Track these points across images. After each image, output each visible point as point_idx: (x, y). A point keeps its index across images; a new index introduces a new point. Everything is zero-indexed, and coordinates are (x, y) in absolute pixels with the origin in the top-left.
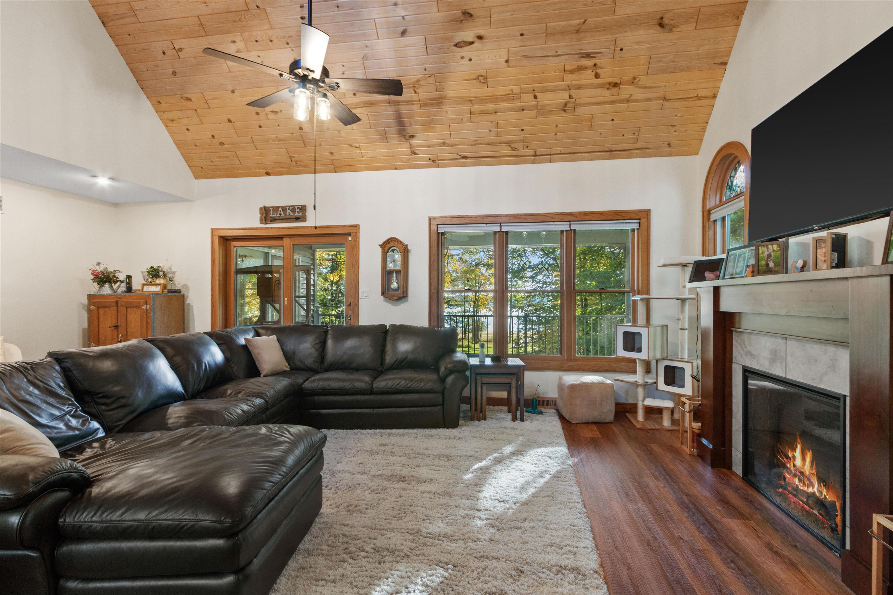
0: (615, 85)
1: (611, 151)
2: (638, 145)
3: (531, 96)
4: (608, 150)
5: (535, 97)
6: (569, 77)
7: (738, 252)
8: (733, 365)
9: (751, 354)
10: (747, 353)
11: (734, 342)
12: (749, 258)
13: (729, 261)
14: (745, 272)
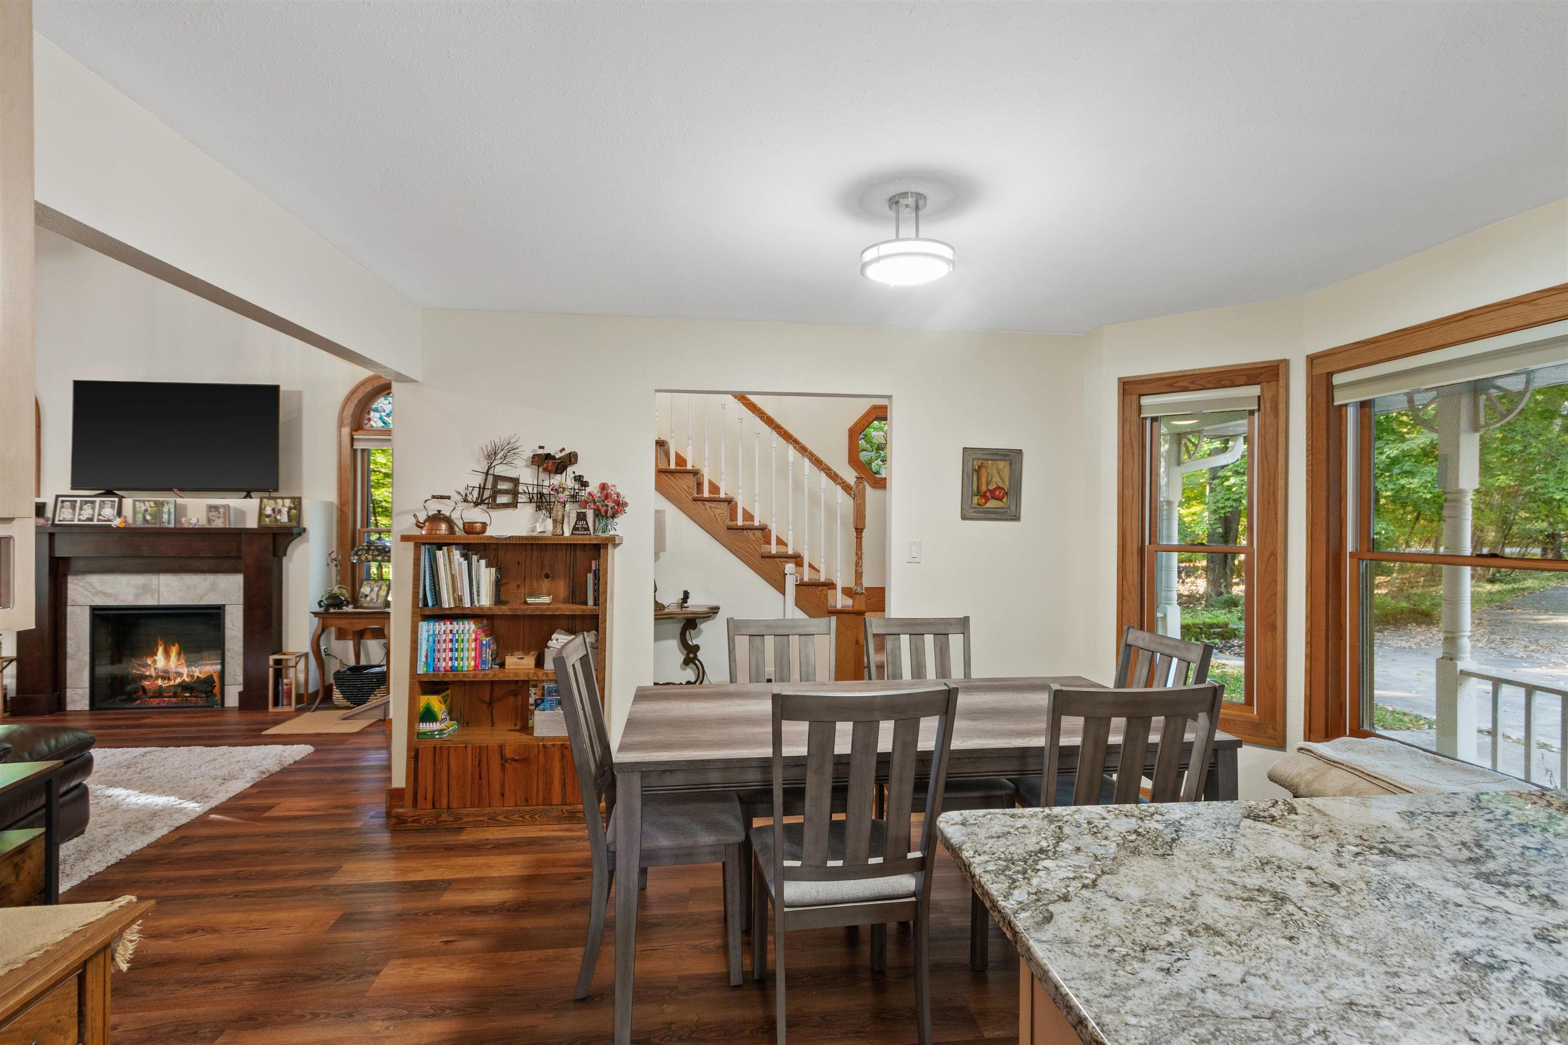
7: (79, 499)
8: (69, 609)
9: (104, 593)
10: (96, 594)
11: (70, 586)
12: (101, 508)
13: (62, 507)
14: (99, 520)
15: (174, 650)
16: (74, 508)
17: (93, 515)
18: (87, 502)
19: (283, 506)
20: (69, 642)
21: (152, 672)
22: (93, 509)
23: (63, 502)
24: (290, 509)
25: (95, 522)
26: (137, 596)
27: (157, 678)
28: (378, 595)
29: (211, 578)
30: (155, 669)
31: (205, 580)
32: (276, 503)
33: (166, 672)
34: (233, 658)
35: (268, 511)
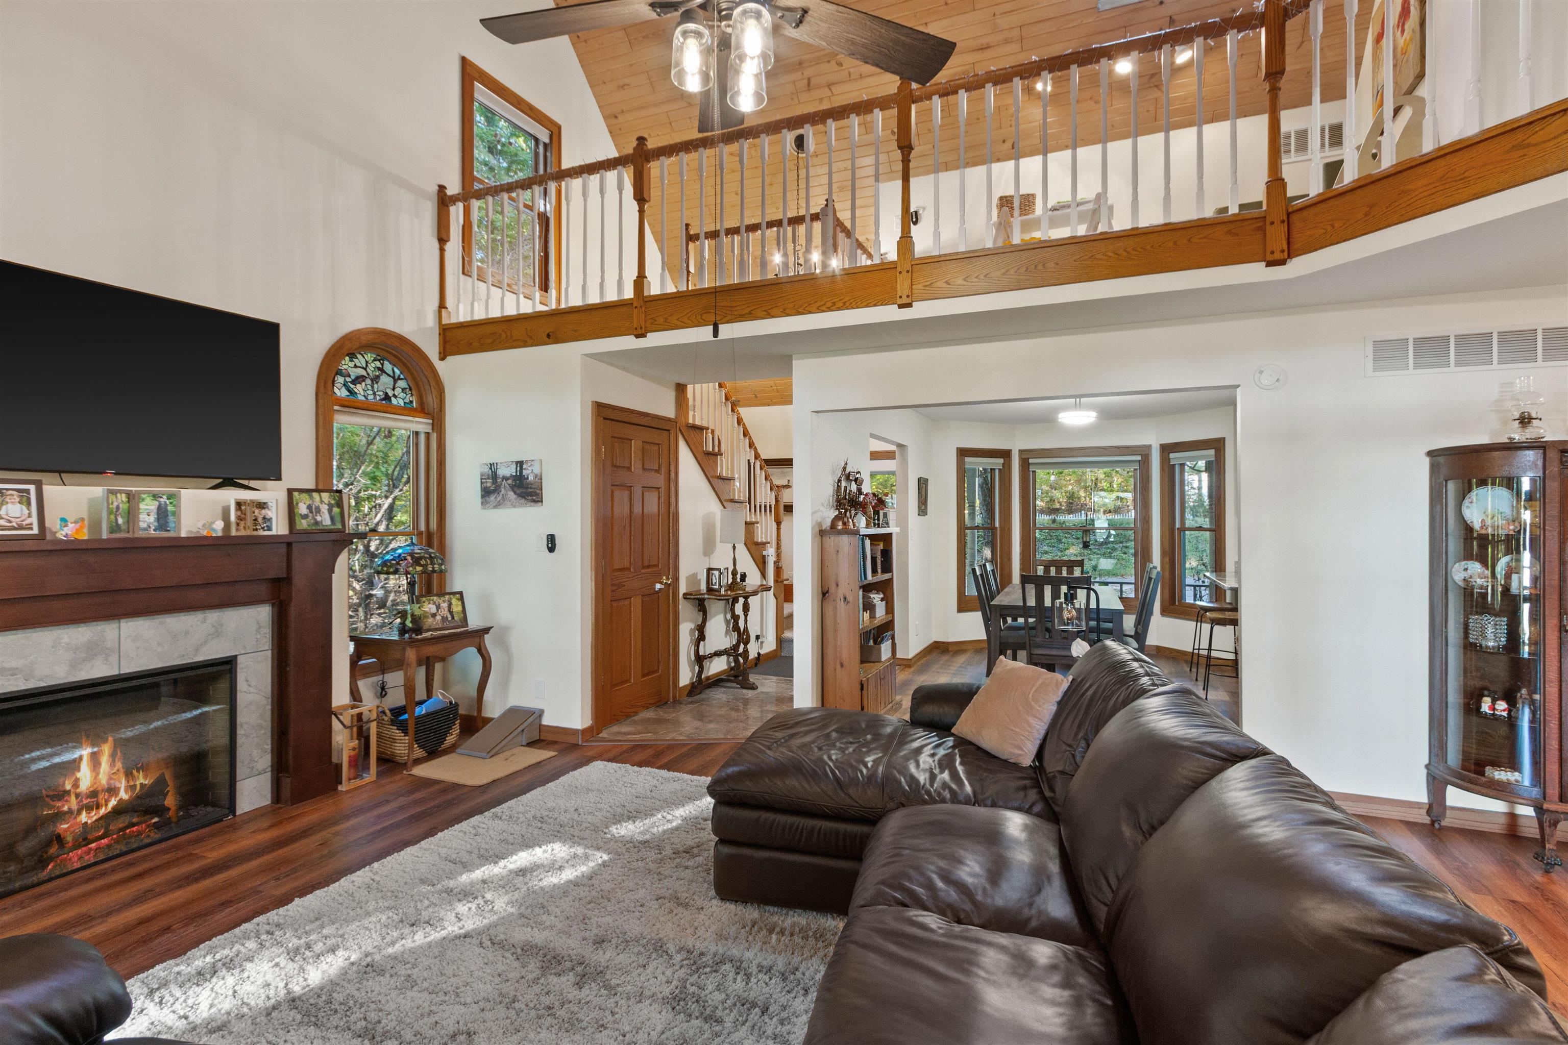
12: (2, 504)
19: (322, 502)
21: (73, 802)
24: (331, 507)
26: (74, 665)
27: (79, 812)
29: (213, 616)
30: (77, 796)
31: (204, 621)
32: (311, 497)
33: (94, 794)
34: (247, 736)
35: (302, 509)
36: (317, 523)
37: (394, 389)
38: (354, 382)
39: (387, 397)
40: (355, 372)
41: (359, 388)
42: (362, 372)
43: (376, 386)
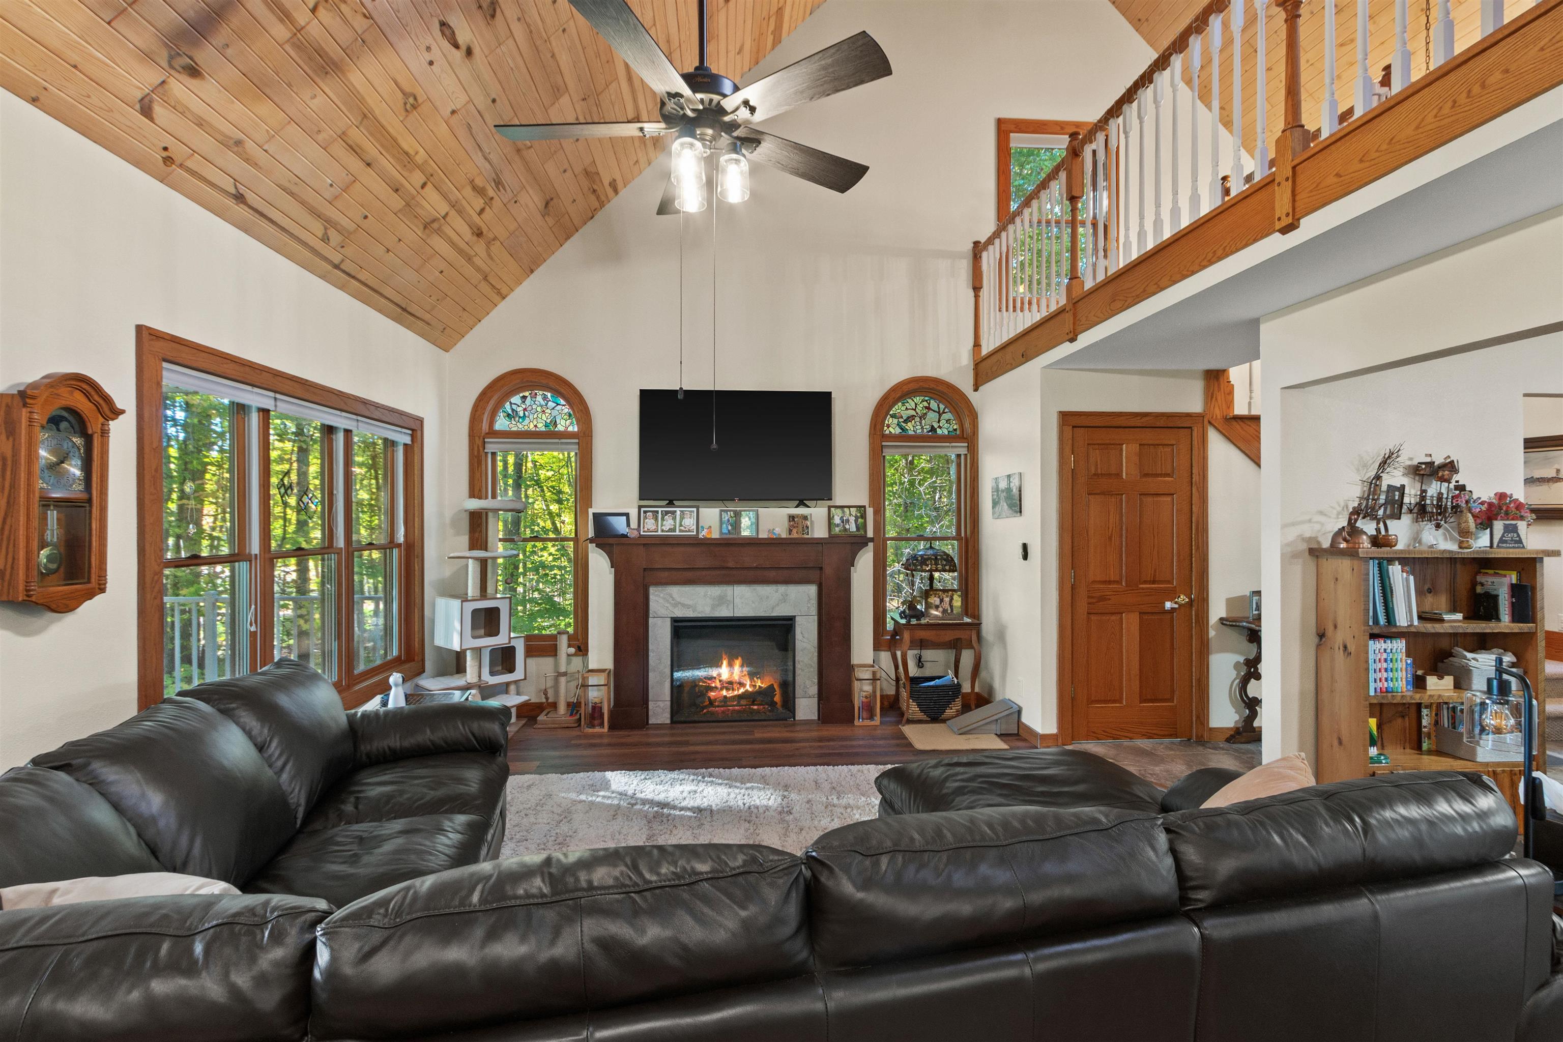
0: (479, 234)
1: (404, 310)
2: (427, 317)
3: (424, 179)
4: (404, 306)
5: (423, 186)
6: (468, 191)
7: (660, 510)
8: (651, 621)
9: (683, 605)
10: (676, 604)
11: (652, 597)
12: (682, 518)
13: (645, 518)
14: (681, 531)
15: (738, 663)
16: (656, 519)
17: (675, 526)
18: (667, 513)
19: (850, 515)
20: (651, 654)
21: (718, 685)
22: (674, 519)
23: (645, 512)
24: (857, 518)
25: (677, 533)
26: (714, 607)
27: (722, 689)
28: (951, 606)
29: (782, 589)
30: (720, 681)
31: (777, 592)
32: (843, 512)
33: (731, 683)
34: (803, 670)
35: (837, 520)
36: (845, 530)
37: (939, 422)
38: (906, 421)
39: (933, 429)
40: (905, 414)
41: (910, 426)
42: (913, 413)
43: (923, 422)
